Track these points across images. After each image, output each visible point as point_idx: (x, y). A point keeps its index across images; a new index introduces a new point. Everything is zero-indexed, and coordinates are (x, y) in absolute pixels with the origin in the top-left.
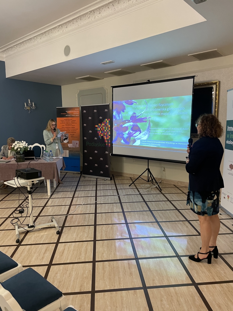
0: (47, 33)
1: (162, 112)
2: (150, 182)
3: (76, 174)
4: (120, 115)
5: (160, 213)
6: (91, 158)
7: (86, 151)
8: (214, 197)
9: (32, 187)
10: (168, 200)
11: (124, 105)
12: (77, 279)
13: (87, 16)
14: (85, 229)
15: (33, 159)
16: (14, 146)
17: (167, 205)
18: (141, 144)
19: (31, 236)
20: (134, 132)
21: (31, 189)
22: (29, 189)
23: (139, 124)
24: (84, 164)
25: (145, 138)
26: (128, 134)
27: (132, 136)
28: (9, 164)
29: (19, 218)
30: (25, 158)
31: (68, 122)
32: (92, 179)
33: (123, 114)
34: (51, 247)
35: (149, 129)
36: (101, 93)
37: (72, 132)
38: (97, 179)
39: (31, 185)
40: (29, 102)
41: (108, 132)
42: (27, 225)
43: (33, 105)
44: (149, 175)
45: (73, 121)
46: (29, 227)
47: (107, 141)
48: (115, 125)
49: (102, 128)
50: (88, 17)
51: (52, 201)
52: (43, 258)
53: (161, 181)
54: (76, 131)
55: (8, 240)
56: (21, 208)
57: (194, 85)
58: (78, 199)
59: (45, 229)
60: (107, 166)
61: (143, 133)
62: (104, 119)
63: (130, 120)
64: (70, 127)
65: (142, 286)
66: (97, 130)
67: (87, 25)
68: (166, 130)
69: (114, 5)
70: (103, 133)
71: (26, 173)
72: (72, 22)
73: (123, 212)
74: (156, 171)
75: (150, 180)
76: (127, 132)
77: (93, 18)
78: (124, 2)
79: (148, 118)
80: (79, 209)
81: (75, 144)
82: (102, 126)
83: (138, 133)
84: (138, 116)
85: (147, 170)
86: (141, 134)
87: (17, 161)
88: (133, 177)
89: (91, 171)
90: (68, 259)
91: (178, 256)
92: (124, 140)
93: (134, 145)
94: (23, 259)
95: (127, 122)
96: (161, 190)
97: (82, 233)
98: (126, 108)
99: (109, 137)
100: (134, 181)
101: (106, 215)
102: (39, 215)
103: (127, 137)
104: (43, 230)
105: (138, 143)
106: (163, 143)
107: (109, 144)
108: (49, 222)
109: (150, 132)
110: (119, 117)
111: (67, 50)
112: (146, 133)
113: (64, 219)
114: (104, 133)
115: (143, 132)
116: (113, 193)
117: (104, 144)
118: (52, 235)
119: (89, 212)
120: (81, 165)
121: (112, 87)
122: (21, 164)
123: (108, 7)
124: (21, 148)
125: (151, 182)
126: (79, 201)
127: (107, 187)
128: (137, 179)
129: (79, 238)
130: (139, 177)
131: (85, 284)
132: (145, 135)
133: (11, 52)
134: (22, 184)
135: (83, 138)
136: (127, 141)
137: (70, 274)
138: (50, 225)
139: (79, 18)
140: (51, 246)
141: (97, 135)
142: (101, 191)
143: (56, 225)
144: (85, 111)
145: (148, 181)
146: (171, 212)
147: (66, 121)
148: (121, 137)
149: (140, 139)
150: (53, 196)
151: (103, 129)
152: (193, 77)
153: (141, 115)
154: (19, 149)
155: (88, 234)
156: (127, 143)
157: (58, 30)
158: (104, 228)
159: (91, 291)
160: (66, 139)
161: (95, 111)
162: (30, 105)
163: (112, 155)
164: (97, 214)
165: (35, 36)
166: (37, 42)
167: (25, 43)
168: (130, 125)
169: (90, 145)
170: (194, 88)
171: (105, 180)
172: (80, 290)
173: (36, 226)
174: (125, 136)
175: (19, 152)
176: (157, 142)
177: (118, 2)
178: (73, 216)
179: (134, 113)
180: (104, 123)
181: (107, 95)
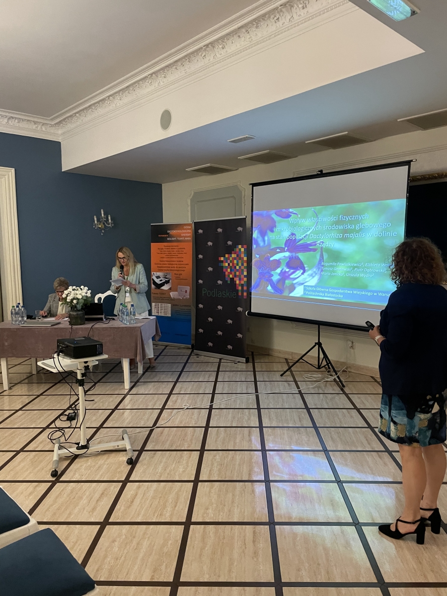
0: (131, 89)
1: (345, 231)
2: (323, 369)
3: (183, 350)
4: (266, 238)
5: (333, 433)
6: (210, 319)
7: (201, 306)
8: (432, 406)
9: (85, 373)
10: (355, 408)
11: (273, 219)
12: (150, 555)
13: (200, 54)
14: (181, 457)
15: (101, 319)
16: (67, 296)
17: (352, 417)
18: (304, 294)
19: (79, 465)
20: (292, 271)
21: (82, 377)
22: (79, 377)
23: (301, 256)
24: (197, 330)
25: (313, 282)
26: (280, 274)
27: (288, 277)
28: (57, 328)
29: (66, 430)
30: (86, 317)
31: (171, 250)
32: (211, 360)
33: (271, 236)
34: (112, 488)
35: (320, 265)
36: (233, 197)
37: (178, 271)
38: (220, 359)
39: (83, 369)
40: (103, 215)
41: (243, 271)
42: (75, 443)
43: (110, 221)
44: (322, 356)
45: (180, 249)
46: (78, 448)
47: (240, 288)
48: (257, 257)
49: (232, 262)
50: (203, 55)
51: (131, 400)
52: (94, 509)
53: (347, 368)
54: (185, 267)
55: (38, 471)
56: (73, 410)
57: (411, 179)
58: (179, 398)
59: (107, 453)
60: (240, 335)
61: (310, 272)
62: (235, 245)
63: (284, 247)
64: (174, 261)
65: (274, 581)
66: (223, 266)
67: (202, 71)
68: (354, 267)
69: (250, 32)
70: (233, 273)
71: (73, 346)
72: (175, 67)
73: (261, 427)
74: (335, 348)
75: (322, 365)
76: (279, 270)
77: (212, 58)
78: (268, 25)
79: (320, 244)
80: (177, 418)
81: (184, 293)
82: (231, 259)
83: (299, 272)
84: (301, 240)
85: (317, 346)
86: (306, 274)
87: (71, 323)
88: (291, 358)
89: (210, 344)
90: (139, 515)
91: (356, 524)
92: (273, 286)
93: (291, 295)
94: (58, 509)
95: (278, 250)
96: (342, 387)
97: (174, 466)
98: (277, 224)
99: (245, 279)
100: (291, 366)
101: (226, 431)
102: (101, 426)
103: (279, 281)
104: (105, 454)
105: (298, 292)
106: (349, 292)
107: (245, 294)
108: (116, 440)
109: (322, 271)
110: (264, 241)
111: (166, 119)
112: (315, 272)
113: (145, 435)
114: (235, 273)
115: (308, 270)
116: (247, 389)
117: (234, 294)
118: (117, 466)
119: (196, 424)
120: (193, 332)
121: (251, 184)
122: (77, 328)
123: (239, 36)
124: (78, 299)
125: (326, 368)
126: (179, 401)
127: (238, 376)
128: (297, 362)
129: (168, 474)
130: (301, 358)
131: (163, 567)
132: (312, 276)
133: (70, 126)
134: (66, 366)
135: (197, 282)
136: (278, 288)
137: (138, 544)
138: (118, 446)
139: (186, 58)
140: (113, 486)
141: (222, 275)
142: (224, 384)
143: (128, 447)
144: (200, 231)
145: (319, 367)
146: (357, 432)
147: (166, 250)
148: (267, 280)
149: (302, 284)
150: (134, 391)
151: (233, 264)
152: (408, 163)
153: (305, 237)
154: (75, 301)
155: (186, 467)
156: (278, 292)
157: (150, 82)
158: (217, 457)
159: (172, 581)
160: (167, 282)
161: (220, 230)
162: (105, 221)
163: (250, 314)
164: (210, 429)
165: (110, 96)
166: (114, 105)
167: (93, 108)
168: (284, 256)
169: (209, 294)
170: (410, 184)
171: (236, 362)
172: (152, 578)
173: (92, 447)
174: (276, 278)
175: (76, 307)
176: (336, 291)
177: (255, 26)
178: (164, 430)
179: (293, 234)
180: (235, 254)
181: (243, 201)
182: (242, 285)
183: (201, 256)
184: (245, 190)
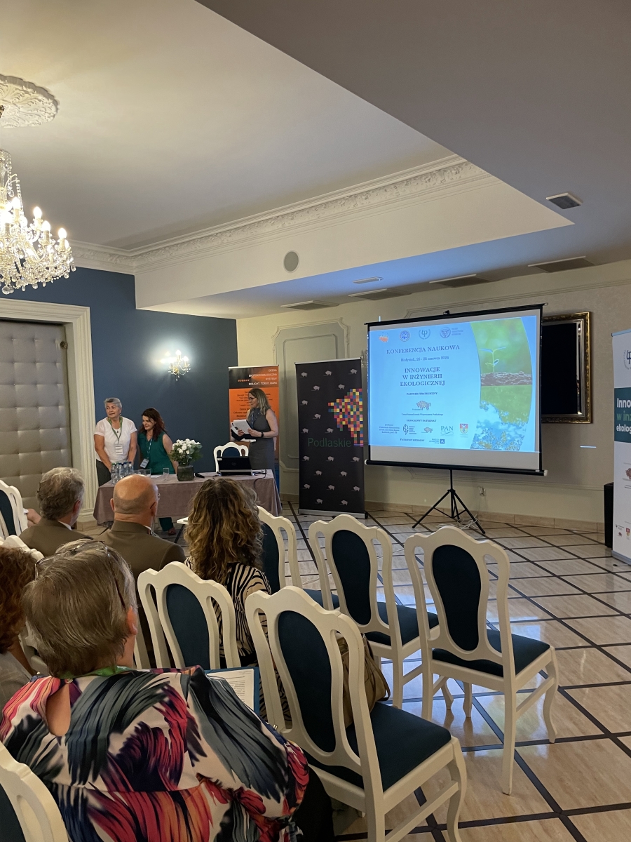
0: (247, 228)
6: (319, 473)
7: (306, 458)
24: (301, 486)
36: (333, 335)
41: (358, 416)
43: (186, 365)
44: (454, 505)
49: (344, 407)
60: (356, 488)
62: (348, 389)
66: (334, 413)
70: (347, 419)
72: (307, 212)
77: (352, 206)
78: (417, 184)
82: (343, 404)
85: (450, 492)
88: (409, 511)
89: (319, 501)
96: (483, 533)
99: (361, 426)
100: (420, 519)
107: (362, 442)
111: (291, 261)
117: (348, 442)
121: (366, 323)
128: (429, 512)
130: (434, 507)
135: (300, 430)
141: (332, 423)
144: (304, 374)
145: (453, 517)
151: (346, 410)
152: (540, 307)
157: (272, 223)
161: (328, 373)
162: (180, 365)
163: (370, 462)
169: (316, 444)
177: (405, 184)
180: (348, 398)
181: (345, 340)
182: (358, 433)
183: (305, 402)
184: (348, 328)
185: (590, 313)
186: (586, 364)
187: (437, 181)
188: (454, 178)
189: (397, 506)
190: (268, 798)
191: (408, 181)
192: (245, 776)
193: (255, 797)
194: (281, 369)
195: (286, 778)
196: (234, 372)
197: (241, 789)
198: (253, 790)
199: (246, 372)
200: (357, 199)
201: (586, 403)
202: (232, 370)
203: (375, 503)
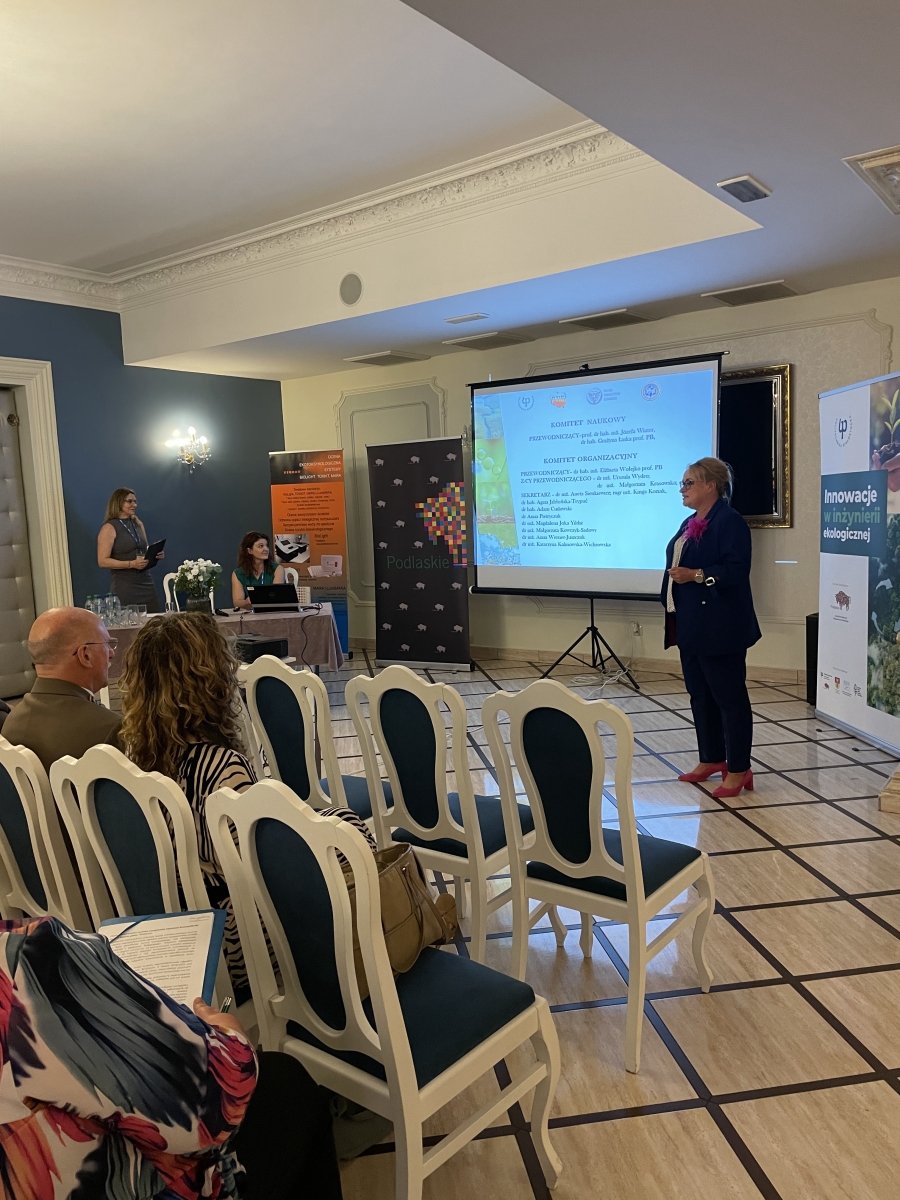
0: (285, 238)
5: (653, 737)
6: (403, 606)
7: (385, 585)
24: (379, 627)
31: (307, 495)
36: (423, 403)
38: (425, 670)
41: (459, 523)
43: (204, 449)
47: (455, 552)
49: (439, 510)
50: (423, 200)
53: (630, 666)
60: (458, 628)
62: (443, 484)
66: (423, 518)
69: (506, 176)
70: (442, 528)
72: (371, 212)
77: (438, 202)
78: (534, 168)
81: (331, 566)
82: (437, 505)
85: (590, 632)
88: (535, 659)
89: (405, 647)
96: (637, 688)
99: (464, 537)
107: (465, 560)
111: (351, 289)
114: (446, 528)
117: (445, 561)
121: (468, 385)
130: (567, 653)
133: (145, 287)
135: (376, 545)
141: (422, 533)
144: (379, 462)
145: (594, 666)
147: (299, 496)
151: (442, 513)
152: (718, 356)
157: (321, 229)
161: (415, 459)
162: (196, 449)
163: (476, 590)
165: (243, 246)
166: (244, 259)
167: (202, 262)
169: (399, 565)
177: (515, 167)
180: (444, 496)
181: (441, 410)
182: (459, 547)
183: (381, 503)
184: (444, 393)
185: (791, 365)
186: (784, 442)
187: (562, 163)
188: (588, 159)
189: (517, 652)
190: (169, 1124)
191: (519, 163)
192: (121, 1094)
193: (144, 1126)
194: (347, 455)
195: (203, 1091)
196: (278, 460)
197: (117, 1115)
198: (138, 1115)
199: (296, 459)
200: (446, 192)
201: (784, 498)
202: (273, 457)
203: (486, 648)
